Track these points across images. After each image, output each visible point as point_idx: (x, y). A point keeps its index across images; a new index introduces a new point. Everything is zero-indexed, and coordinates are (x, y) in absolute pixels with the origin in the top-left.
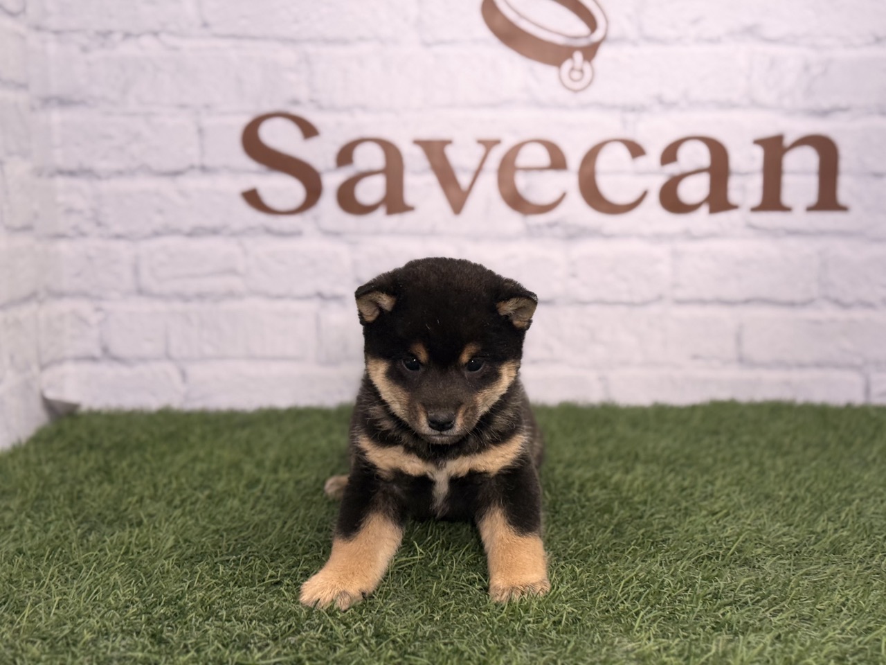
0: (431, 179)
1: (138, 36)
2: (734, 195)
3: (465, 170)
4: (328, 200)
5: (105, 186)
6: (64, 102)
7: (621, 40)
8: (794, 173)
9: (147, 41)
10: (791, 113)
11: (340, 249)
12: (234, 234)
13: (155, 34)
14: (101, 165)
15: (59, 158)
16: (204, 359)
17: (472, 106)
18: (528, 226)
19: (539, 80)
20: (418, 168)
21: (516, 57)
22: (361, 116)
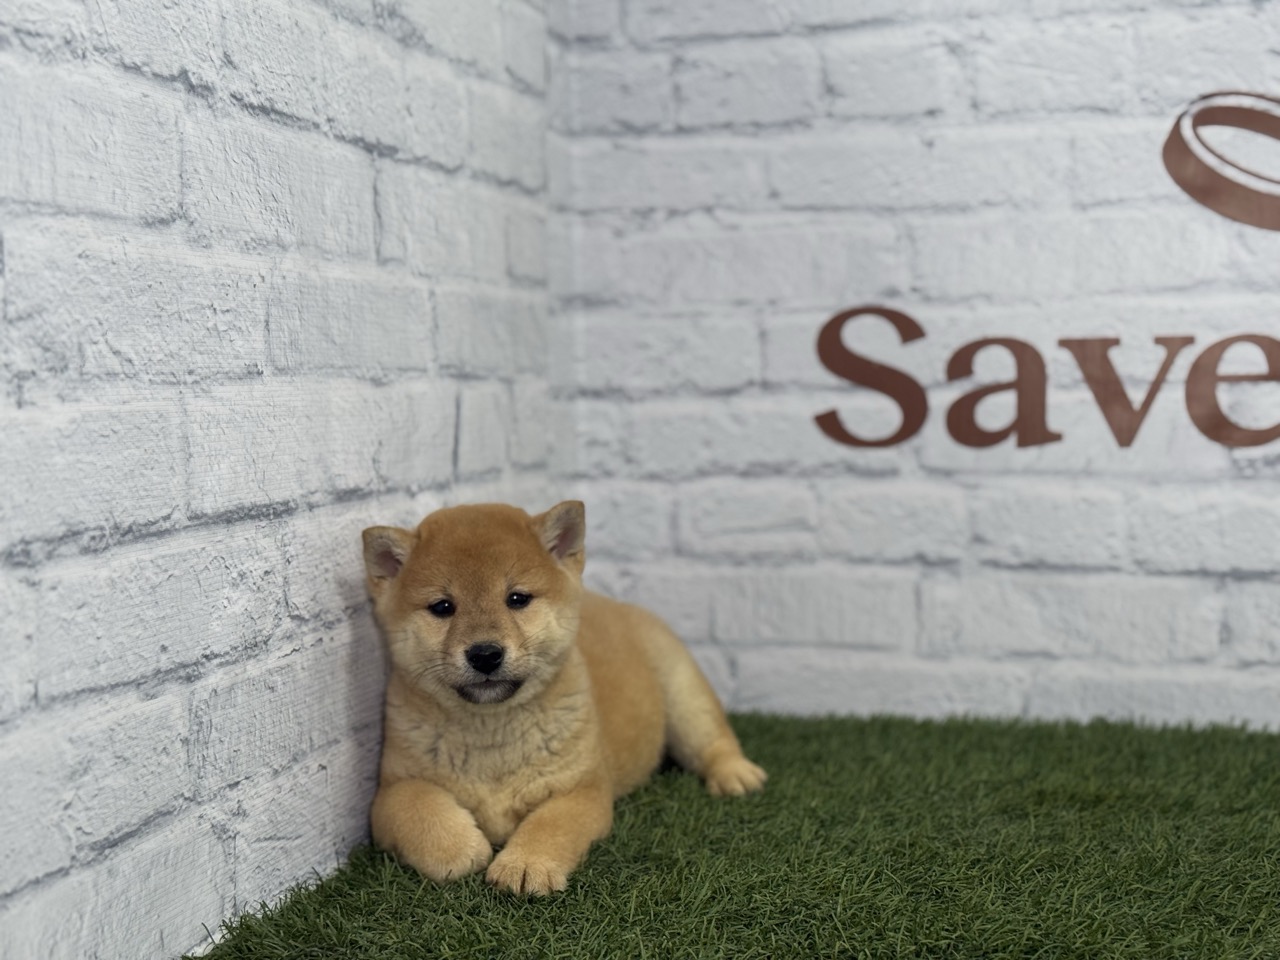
0: (1086, 395)
1: (686, 213)
3: (1137, 382)
4: (935, 428)
5: (637, 411)
6: (591, 302)
9: (699, 220)
12: (804, 474)
13: (708, 210)
14: (634, 383)
15: (583, 376)
16: (761, 644)
17: (1149, 291)
18: (1235, 462)
19: (1251, 252)
20: (1066, 380)
21: (1216, 219)
22: (985, 311)
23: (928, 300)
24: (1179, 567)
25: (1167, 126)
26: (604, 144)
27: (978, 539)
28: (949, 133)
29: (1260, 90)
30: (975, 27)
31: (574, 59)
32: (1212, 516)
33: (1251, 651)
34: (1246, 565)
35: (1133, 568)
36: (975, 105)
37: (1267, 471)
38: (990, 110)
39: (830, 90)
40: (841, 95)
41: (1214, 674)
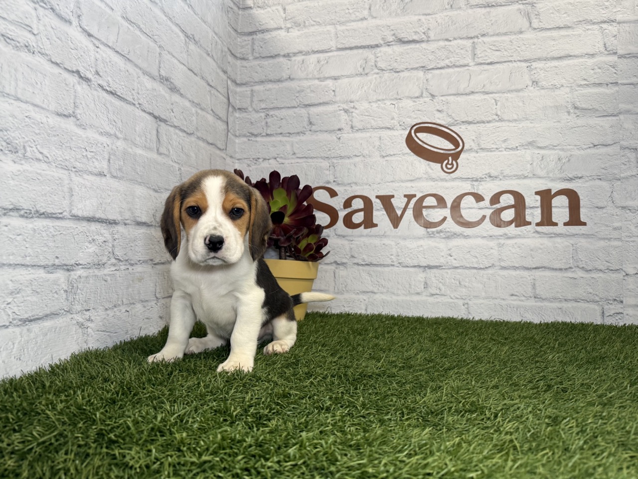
0: (385, 213)
1: (269, 159)
2: (528, 218)
3: (399, 208)
4: (340, 222)
7: (471, 150)
8: (555, 207)
9: (272, 161)
10: (553, 180)
11: (345, 242)
13: (275, 158)
17: (402, 181)
18: (428, 232)
19: (432, 169)
20: (379, 208)
21: (422, 160)
22: (355, 187)
23: (338, 184)
24: (412, 265)
25: (407, 132)
26: (245, 139)
27: (353, 257)
28: (345, 136)
29: (434, 122)
30: (352, 105)
31: (237, 115)
32: (421, 249)
33: (434, 291)
34: (431, 264)
35: (398, 265)
36: (352, 127)
37: (437, 235)
38: (357, 129)
39: (311, 123)
40: (314, 125)
41: (423, 298)
